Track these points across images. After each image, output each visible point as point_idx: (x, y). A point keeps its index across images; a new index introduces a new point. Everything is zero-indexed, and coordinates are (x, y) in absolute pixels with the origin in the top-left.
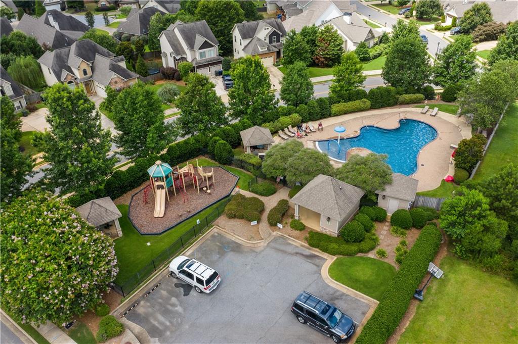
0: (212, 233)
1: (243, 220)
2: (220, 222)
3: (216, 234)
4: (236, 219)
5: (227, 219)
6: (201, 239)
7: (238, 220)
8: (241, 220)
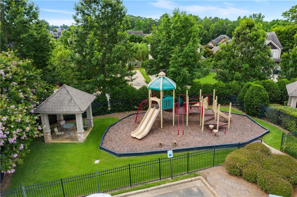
0: (189, 185)
1: (255, 186)
2: (211, 173)
3: (195, 190)
4: (241, 180)
5: (226, 173)
6: (167, 186)
7: (245, 183)
8: (249, 184)
